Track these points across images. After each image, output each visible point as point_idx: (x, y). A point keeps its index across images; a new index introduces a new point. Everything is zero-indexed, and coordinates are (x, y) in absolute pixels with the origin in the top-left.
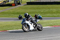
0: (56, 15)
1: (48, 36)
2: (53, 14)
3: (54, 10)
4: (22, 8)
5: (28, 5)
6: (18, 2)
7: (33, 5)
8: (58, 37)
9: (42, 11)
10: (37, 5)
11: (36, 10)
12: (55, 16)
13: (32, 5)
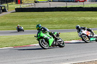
0: (59, 27)
1: (45, 57)
2: (53, 25)
3: (56, 20)
4: (9, 17)
5: (18, 12)
6: (3, 8)
7: (25, 13)
8: (60, 58)
9: (38, 21)
10: (29, 13)
11: (29, 19)
12: (56, 29)
13: (23, 13)
